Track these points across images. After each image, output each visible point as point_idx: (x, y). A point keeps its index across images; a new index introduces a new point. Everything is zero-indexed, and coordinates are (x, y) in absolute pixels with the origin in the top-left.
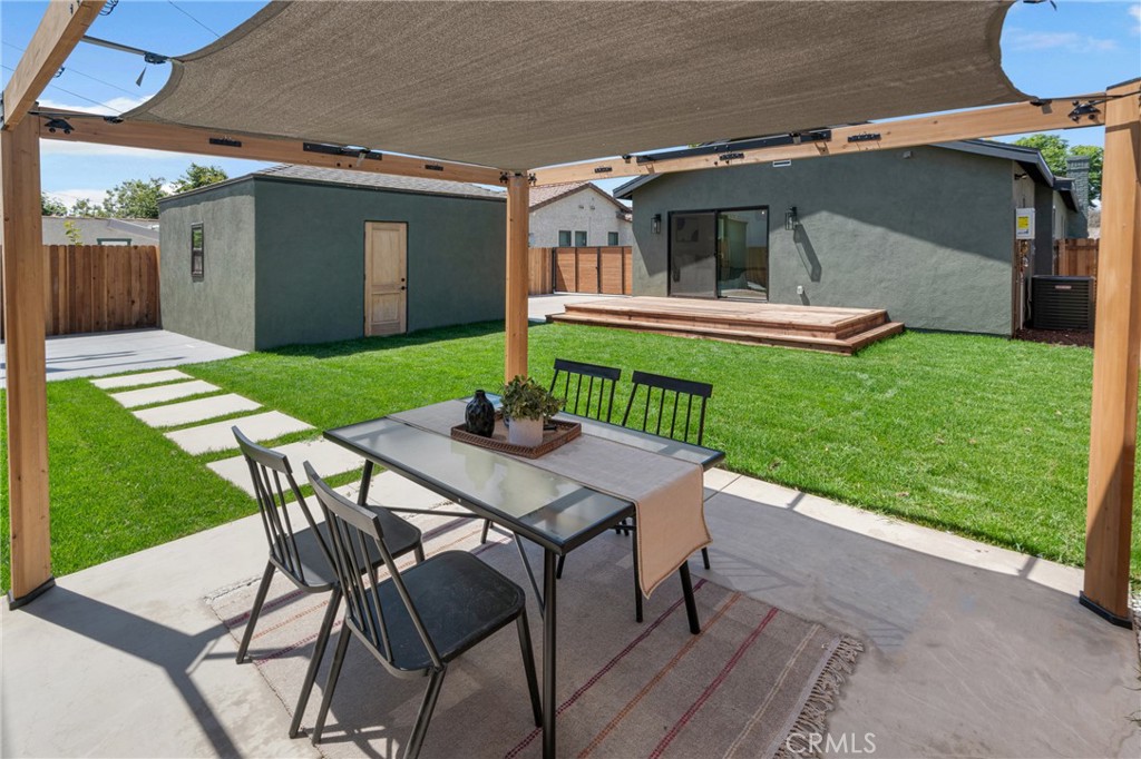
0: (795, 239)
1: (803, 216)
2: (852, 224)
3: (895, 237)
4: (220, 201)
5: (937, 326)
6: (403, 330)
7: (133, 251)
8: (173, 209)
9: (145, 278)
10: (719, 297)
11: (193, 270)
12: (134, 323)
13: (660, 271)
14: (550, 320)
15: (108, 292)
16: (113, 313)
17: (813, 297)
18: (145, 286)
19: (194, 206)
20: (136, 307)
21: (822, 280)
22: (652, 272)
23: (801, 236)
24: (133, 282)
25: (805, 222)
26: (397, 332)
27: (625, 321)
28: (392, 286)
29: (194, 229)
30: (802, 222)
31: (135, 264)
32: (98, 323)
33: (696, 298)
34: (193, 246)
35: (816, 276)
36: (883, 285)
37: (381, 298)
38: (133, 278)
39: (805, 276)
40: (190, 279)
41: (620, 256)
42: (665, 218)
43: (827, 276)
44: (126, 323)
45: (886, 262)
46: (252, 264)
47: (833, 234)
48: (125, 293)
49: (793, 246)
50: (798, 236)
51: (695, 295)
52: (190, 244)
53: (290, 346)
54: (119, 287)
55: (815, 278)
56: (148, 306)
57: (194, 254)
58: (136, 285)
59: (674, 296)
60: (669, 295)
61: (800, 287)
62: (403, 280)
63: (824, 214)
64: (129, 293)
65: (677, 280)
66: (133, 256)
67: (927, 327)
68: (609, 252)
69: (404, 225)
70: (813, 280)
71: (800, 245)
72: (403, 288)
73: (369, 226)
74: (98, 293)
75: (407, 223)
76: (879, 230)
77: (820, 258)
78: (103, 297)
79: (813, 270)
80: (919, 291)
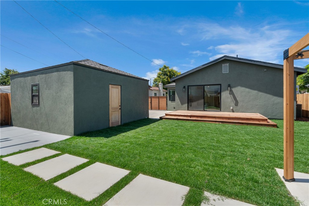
0: (230, 93)
1: (232, 88)
2: (247, 90)
3: (261, 93)
5: (274, 118)
6: (120, 124)
10: (205, 111)
11: (32, 102)
13: (185, 103)
14: (161, 118)
17: (235, 110)
19: (33, 77)
21: (238, 105)
22: (182, 104)
23: (232, 93)
25: (233, 89)
26: (118, 125)
27: (189, 118)
28: (117, 108)
29: (33, 86)
30: (232, 89)
33: (197, 111)
34: (32, 93)
35: (237, 104)
36: (257, 106)
37: (114, 113)
39: (233, 104)
40: (30, 106)
41: (158, 99)
42: (186, 87)
43: (240, 104)
45: (258, 100)
47: (242, 92)
49: (229, 96)
50: (231, 93)
51: (197, 110)
52: (31, 92)
55: (236, 105)
57: (33, 96)
59: (190, 110)
60: (188, 110)
61: (231, 107)
62: (120, 106)
63: (239, 87)
65: (191, 106)
67: (271, 118)
68: (155, 98)
69: (120, 86)
70: (235, 105)
71: (231, 95)
72: (120, 109)
73: (110, 86)
75: (121, 86)
76: (256, 92)
77: (238, 99)
79: (236, 102)
80: (269, 108)
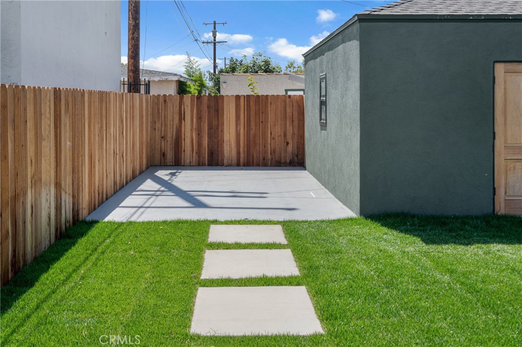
4: (336, 49)
7: (288, 100)
8: (311, 61)
9: (296, 123)
11: (321, 119)
12: (288, 161)
15: (271, 133)
16: (274, 152)
18: (296, 131)
19: (321, 57)
20: (290, 148)
24: (288, 126)
29: (321, 79)
31: (289, 110)
32: (264, 159)
34: (321, 96)
38: (288, 123)
40: (319, 127)
44: (283, 161)
46: (357, 116)
48: (282, 136)
52: (319, 94)
53: (397, 215)
54: (278, 130)
56: (298, 148)
57: (321, 103)
58: (290, 129)
64: (285, 135)
66: (288, 104)
74: (264, 134)
78: (267, 137)
